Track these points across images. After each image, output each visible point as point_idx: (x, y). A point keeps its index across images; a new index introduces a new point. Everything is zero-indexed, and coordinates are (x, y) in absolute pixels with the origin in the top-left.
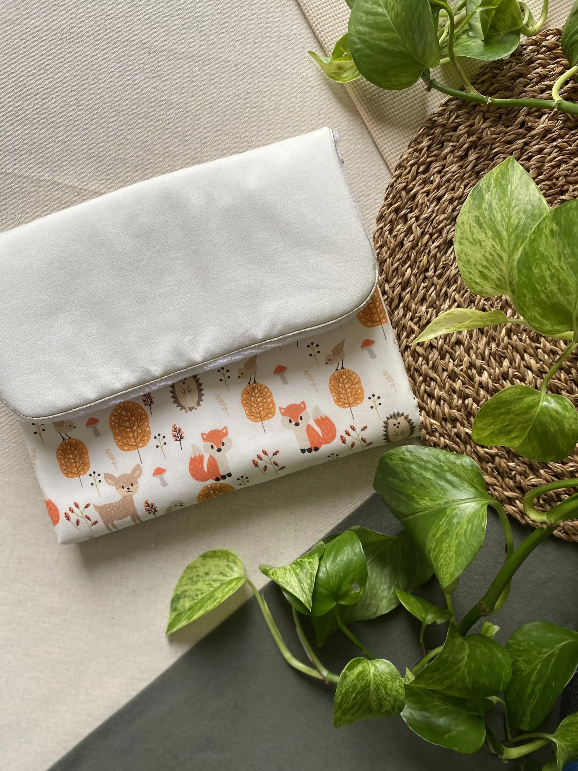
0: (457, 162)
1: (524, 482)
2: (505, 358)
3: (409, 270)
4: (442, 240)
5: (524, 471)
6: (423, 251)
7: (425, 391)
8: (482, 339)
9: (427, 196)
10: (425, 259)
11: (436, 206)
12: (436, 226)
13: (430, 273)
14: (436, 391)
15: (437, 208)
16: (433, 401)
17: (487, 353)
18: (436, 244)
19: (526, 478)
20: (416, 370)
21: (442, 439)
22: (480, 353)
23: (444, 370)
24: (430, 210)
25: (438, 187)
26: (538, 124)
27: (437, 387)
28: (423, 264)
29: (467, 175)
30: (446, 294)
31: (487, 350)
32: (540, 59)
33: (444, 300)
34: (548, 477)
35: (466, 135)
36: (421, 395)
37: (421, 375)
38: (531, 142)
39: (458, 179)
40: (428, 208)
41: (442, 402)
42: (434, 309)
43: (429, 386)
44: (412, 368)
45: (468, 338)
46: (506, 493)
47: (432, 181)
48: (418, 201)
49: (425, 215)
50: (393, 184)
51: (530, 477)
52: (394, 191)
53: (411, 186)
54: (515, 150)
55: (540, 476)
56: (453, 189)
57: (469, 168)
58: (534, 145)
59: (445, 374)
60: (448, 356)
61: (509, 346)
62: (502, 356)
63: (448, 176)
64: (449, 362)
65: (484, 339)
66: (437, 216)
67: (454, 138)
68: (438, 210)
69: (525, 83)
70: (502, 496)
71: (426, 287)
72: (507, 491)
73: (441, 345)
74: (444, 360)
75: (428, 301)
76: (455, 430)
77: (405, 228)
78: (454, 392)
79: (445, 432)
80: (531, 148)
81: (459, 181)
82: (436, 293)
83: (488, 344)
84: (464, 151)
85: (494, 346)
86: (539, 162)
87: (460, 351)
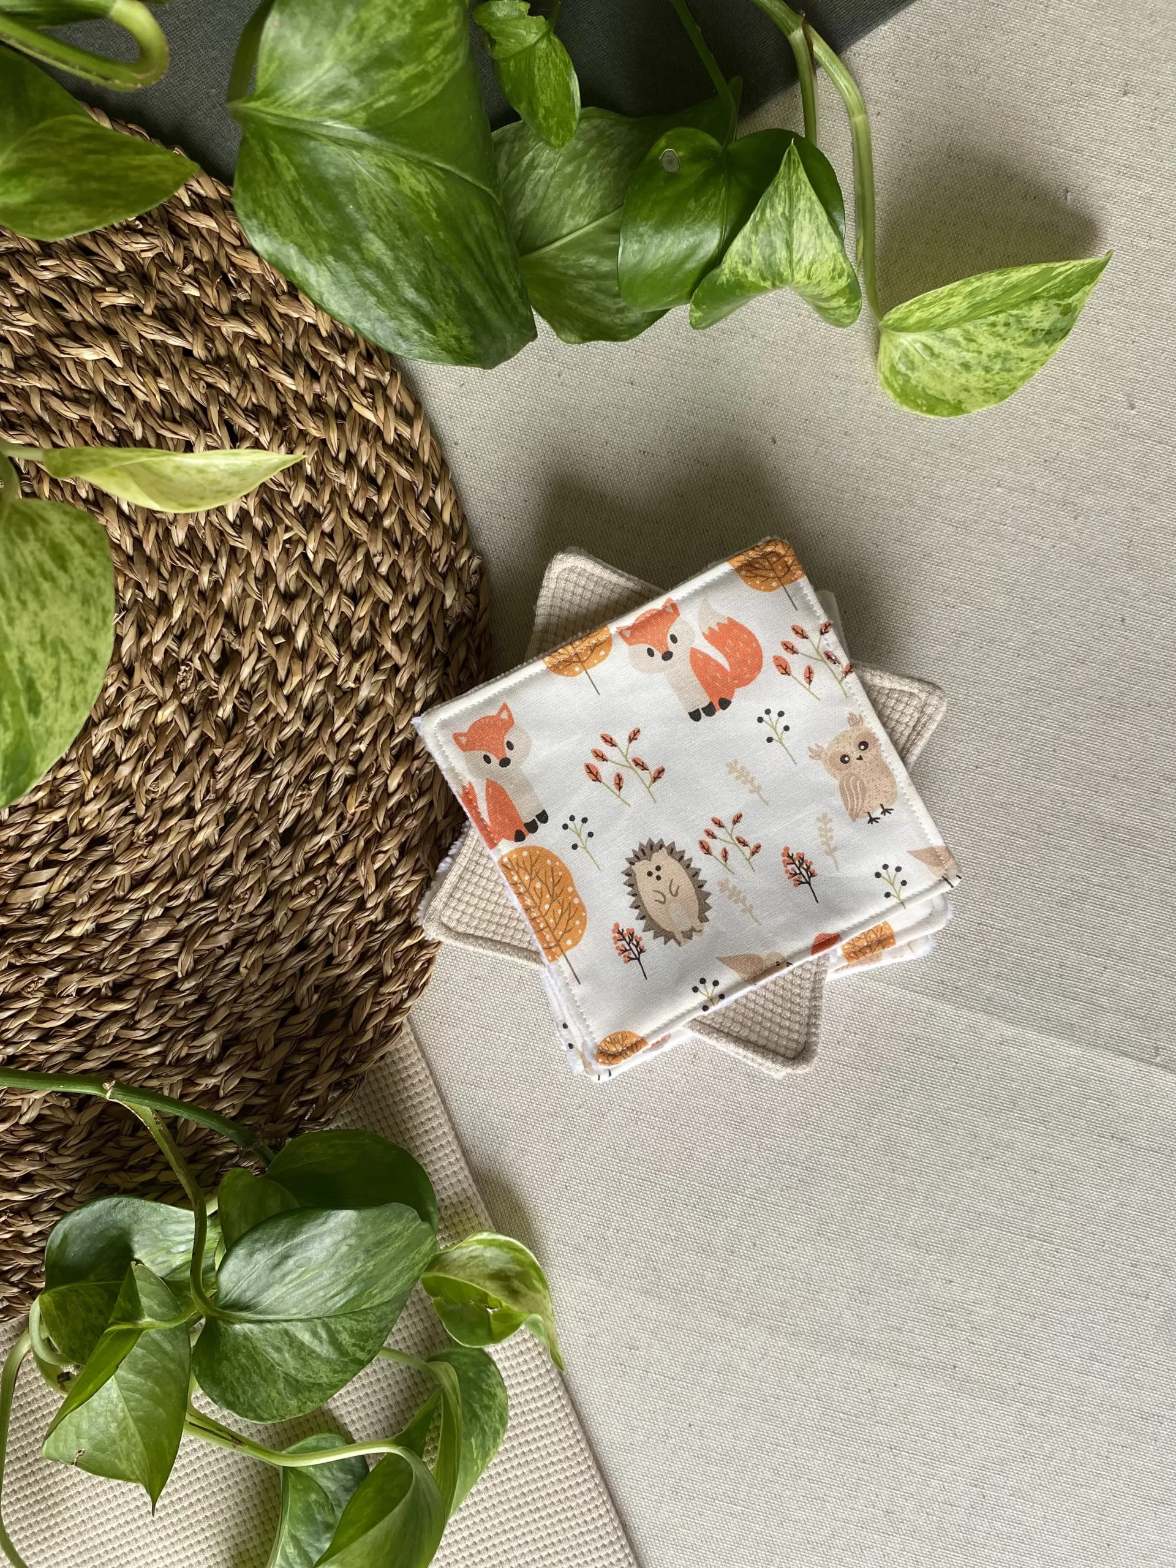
0: (250, 1031)
1: (164, 243)
2: (181, 547)
3: (393, 785)
4: (307, 848)
5: (162, 270)
6: (354, 828)
7: (379, 490)
8: (232, 600)
9: (331, 957)
10: (353, 808)
11: (312, 931)
12: (319, 882)
13: (344, 771)
14: (355, 486)
15: (311, 926)
16: (363, 463)
17: (223, 563)
18: (322, 839)
19: (160, 255)
20: (397, 546)
21: (352, 370)
22: (239, 565)
23: (331, 536)
24: (328, 922)
25: (303, 972)
26: (45, 1101)
27: (350, 496)
28: (357, 794)
29: (229, 997)
30: (308, 719)
31: (222, 571)
32: (27, 1256)
33: (313, 704)
34: (106, 252)
35: (222, 1093)
36: (390, 482)
37: (387, 532)
38: (65, 1062)
39: (252, 989)
40: (331, 928)
41: (342, 457)
42: (339, 687)
43: (369, 502)
44: (406, 549)
45: (265, 604)
46: (213, 225)
47: (316, 992)
48: (354, 946)
49: (342, 909)
50: (410, 995)
51: (150, 254)
52: (411, 977)
53: (368, 986)
54: (106, 1045)
55: (125, 255)
56: (266, 967)
57: (222, 1014)
58: (58, 1053)
59: (327, 526)
60: (318, 568)
61: (166, 575)
62: (188, 552)
63: (275, 999)
64: (315, 553)
65: (225, 600)
66: (313, 907)
67: (251, 1088)
68: (309, 921)
69: (68, 1201)
70: (221, 218)
71: (354, 742)
72: (209, 230)
73: (332, 594)
74: (326, 560)
75: (352, 706)
76: (317, 388)
77: (391, 886)
78: (310, 480)
79: (342, 386)
80: (68, 1045)
81: (251, 985)
82: (333, 724)
83: (217, 586)
84: (231, 1055)
85: (205, 580)
86: (52, 1010)
87: (287, 578)
